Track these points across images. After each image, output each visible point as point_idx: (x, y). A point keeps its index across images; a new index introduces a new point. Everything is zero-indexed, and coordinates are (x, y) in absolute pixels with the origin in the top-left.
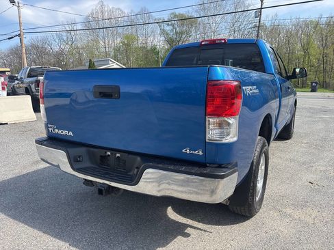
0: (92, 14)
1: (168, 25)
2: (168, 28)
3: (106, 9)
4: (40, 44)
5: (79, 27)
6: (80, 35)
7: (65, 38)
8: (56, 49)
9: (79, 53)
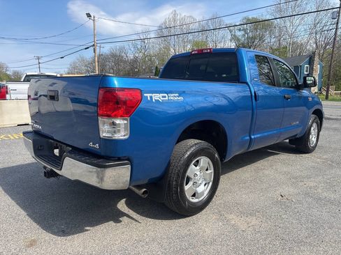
0: (165, 23)
1: (240, 30)
2: (239, 34)
3: (179, 17)
4: (118, 53)
5: (152, 36)
6: (153, 43)
7: (139, 47)
8: (131, 57)
9: (150, 60)
